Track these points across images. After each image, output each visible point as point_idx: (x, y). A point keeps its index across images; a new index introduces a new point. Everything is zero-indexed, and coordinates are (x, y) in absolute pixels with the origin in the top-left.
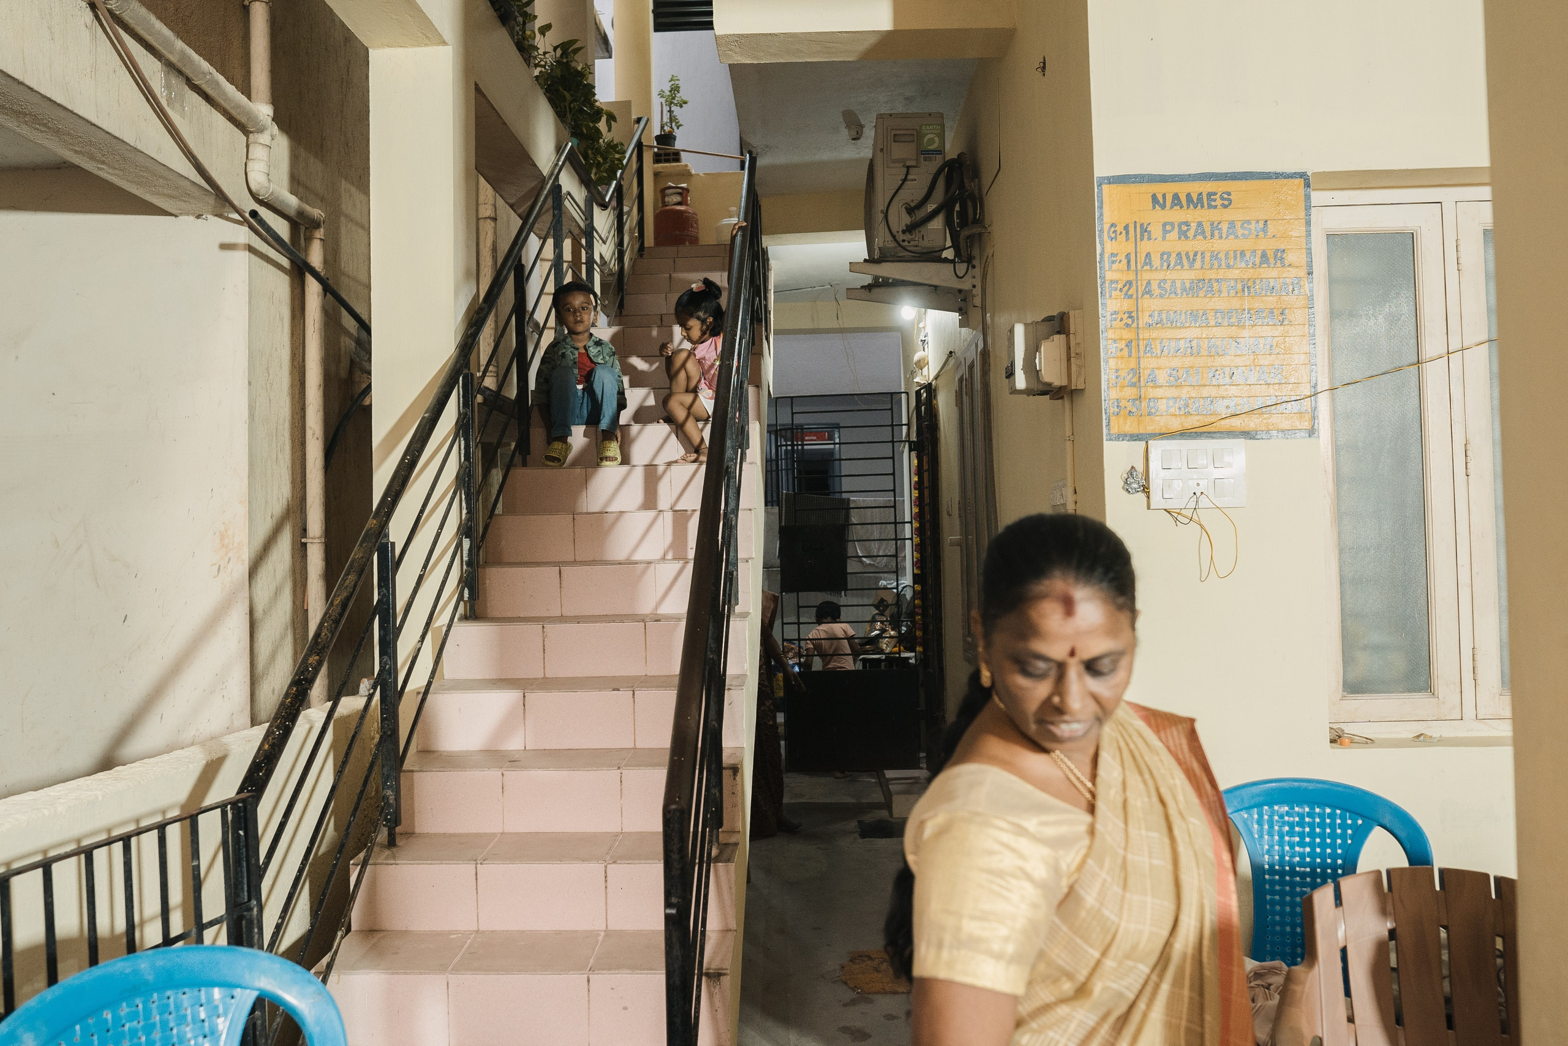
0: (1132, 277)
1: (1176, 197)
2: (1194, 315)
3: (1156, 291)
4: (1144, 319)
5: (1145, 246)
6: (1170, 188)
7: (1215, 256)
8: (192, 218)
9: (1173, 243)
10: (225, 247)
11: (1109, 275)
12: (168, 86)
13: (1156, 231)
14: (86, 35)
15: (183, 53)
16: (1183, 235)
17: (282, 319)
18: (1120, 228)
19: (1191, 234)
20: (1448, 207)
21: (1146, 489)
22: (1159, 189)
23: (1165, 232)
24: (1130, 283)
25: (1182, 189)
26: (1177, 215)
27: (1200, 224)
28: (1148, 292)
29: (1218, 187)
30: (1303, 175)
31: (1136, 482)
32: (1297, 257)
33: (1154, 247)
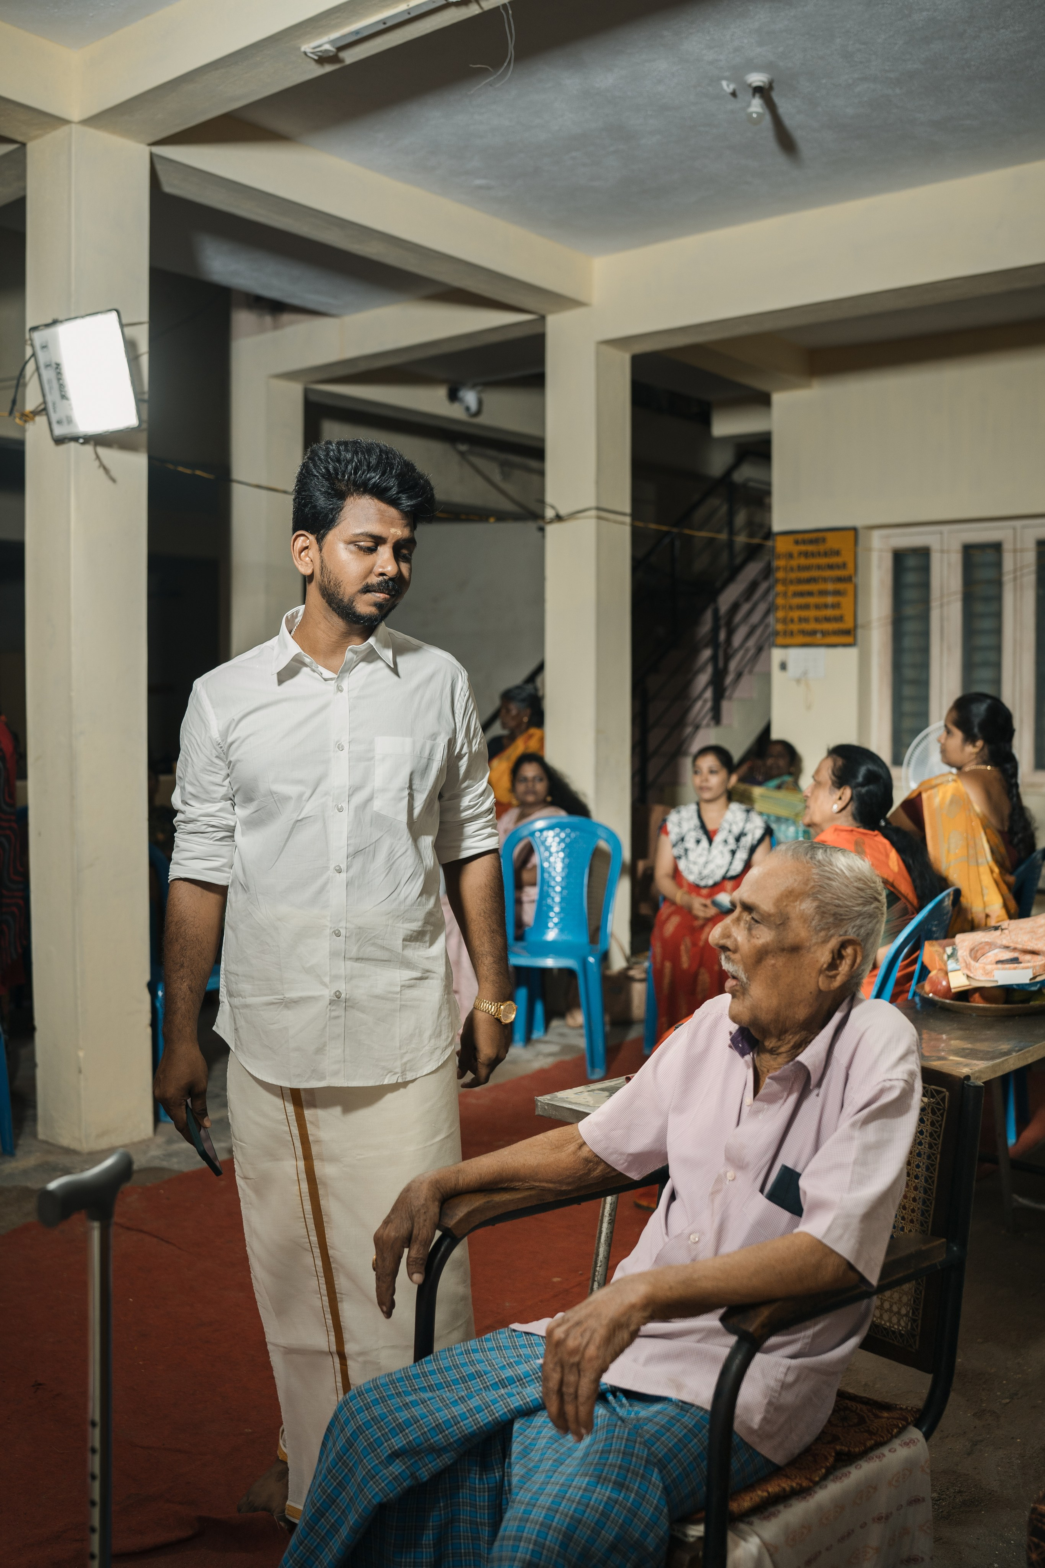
0: (785, 576)
1: (804, 540)
2: (810, 594)
3: (795, 582)
4: (790, 594)
5: (792, 562)
6: (801, 536)
7: (818, 566)
9: (803, 561)
11: (777, 576)
13: (796, 555)
16: (806, 556)
18: (783, 555)
19: (810, 556)
20: (945, 534)
21: (786, 669)
22: (798, 537)
23: (800, 556)
24: (785, 579)
25: (807, 536)
26: (803, 548)
27: (813, 552)
28: (792, 582)
29: (820, 535)
30: (855, 530)
31: (783, 666)
32: (850, 565)
33: (794, 563)
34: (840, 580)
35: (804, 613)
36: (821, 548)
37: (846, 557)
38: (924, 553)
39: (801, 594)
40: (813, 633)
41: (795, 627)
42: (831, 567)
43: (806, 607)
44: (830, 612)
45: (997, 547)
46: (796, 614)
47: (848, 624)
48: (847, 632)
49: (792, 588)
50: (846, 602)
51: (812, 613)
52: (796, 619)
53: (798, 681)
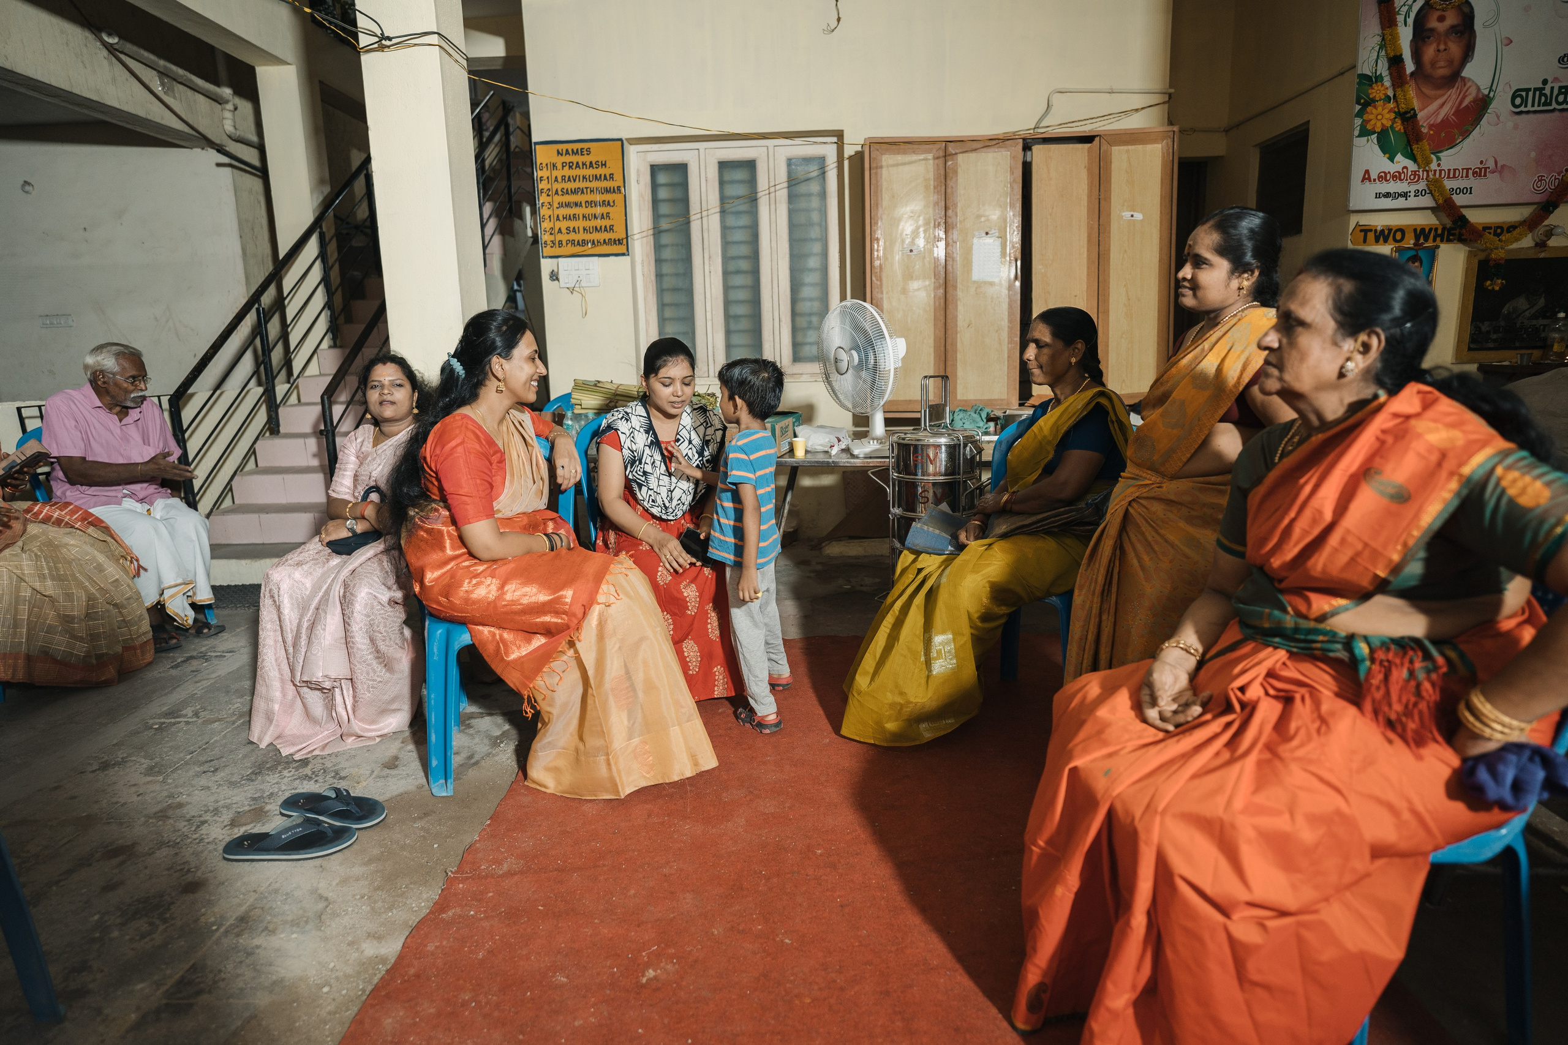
0: (549, 186)
1: (567, 150)
2: (576, 204)
3: (560, 193)
4: (555, 205)
5: (555, 173)
6: (564, 147)
7: (584, 177)
8: (199, 150)
9: (567, 172)
10: (219, 165)
11: (541, 187)
12: (163, 84)
13: (559, 166)
14: (105, 63)
15: (165, 67)
16: (570, 167)
17: (259, 202)
18: (544, 165)
19: (574, 167)
20: (702, 151)
21: (557, 279)
22: (560, 147)
23: (563, 167)
24: (549, 189)
25: (570, 147)
26: (568, 159)
27: (577, 163)
28: (557, 193)
29: (585, 145)
30: (621, 140)
31: (554, 276)
32: (618, 177)
33: (558, 173)
34: (607, 191)
35: (572, 224)
36: (586, 159)
37: (613, 167)
38: (681, 169)
39: (568, 205)
40: (584, 243)
41: (564, 237)
42: (597, 178)
43: (575, 217)
44: (599, 223)
45: (750, 165)
46: (564, 225)
47: (619, 234)
48: (619, 242)
49: (558, 199)
50: (616, 212)
51: (581, 224)
52: (564, 230)
53: (572, 290)
